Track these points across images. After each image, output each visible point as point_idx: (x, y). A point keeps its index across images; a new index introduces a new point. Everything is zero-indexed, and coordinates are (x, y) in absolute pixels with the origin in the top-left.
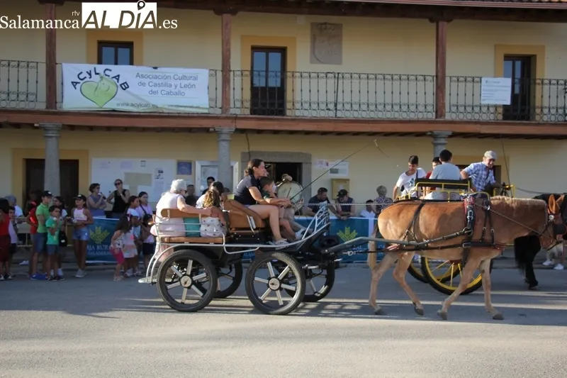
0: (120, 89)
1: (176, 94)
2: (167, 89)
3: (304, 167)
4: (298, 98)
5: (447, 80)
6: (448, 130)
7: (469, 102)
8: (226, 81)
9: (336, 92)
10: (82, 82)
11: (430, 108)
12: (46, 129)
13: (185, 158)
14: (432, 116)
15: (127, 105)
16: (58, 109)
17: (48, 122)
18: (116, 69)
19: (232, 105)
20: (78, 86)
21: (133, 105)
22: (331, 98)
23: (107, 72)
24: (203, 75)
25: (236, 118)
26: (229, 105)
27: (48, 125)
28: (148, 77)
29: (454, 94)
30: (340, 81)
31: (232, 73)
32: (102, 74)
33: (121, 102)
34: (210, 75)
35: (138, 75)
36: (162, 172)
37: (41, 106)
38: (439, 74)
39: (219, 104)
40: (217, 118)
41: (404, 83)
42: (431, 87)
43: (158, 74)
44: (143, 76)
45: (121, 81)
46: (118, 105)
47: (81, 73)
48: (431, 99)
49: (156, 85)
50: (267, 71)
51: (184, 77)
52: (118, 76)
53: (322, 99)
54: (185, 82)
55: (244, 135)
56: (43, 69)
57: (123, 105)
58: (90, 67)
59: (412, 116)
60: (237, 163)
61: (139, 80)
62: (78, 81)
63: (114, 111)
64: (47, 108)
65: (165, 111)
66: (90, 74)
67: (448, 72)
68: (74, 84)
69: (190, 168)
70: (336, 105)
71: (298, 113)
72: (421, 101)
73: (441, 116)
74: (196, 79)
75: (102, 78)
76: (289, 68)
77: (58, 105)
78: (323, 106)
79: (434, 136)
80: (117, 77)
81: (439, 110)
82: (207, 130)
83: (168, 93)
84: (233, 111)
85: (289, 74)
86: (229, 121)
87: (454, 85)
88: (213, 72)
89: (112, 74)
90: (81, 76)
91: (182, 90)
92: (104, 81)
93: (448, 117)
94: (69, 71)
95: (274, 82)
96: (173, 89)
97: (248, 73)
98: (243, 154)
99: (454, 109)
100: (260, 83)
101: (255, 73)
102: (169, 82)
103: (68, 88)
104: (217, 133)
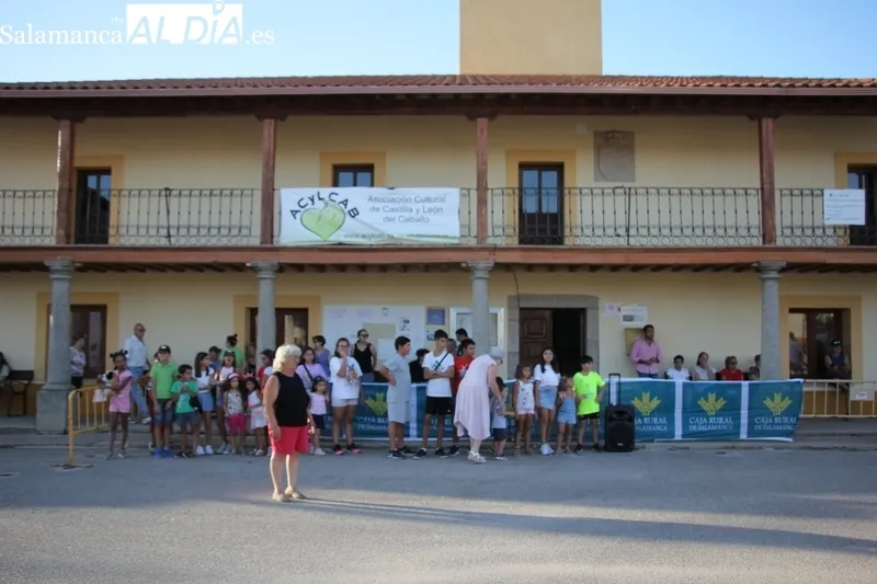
0: (348, 217)
1: (418, 220)
2: (407, 215)
3: (589, 314)
5: (777, 194)
6: (781, 260)
7: (807, 222)
8: (482, 202)
9: (628, 213)
10: (302, 210)
11: (755, 232)
12: (254, 269)
13: (437, 303)
14: (757, 242)
15: (357, 236)
16: (275, 244)
17: (265, 261)
18: (344, 192)
19: (490, 233)
20: (298, 215)
21: (364, 236)
22: (621, 220)
23: (333, 197)
24: (452, 195)
25: (495, 249)
26: (486, 232)
27: (261, 264)
28: (383, 200)
29: (787, 213)
30: (633, 199)
31: (489, 192)
32: (327, 199)
33: (349, 232)
34: (462, 196)
35: (370, 199)
36: (408, 322)
37: (256, 241)
38: (766, 180)
39: (474, 233)
40: (470, 249)
41: (719, 199)
42: (755, 203)
43: (394, 197)
44: (377, 200)
45: (350, 207)
46: (346, 236)
47: (302, 199)
48: (755, 220)
49: (392, 210)
50: (540, 188)
51: (428, 200)
52: (346, 201)
53: (609, 221)
54: (428, 205)
55: (510, 275)
56: (258, 195)
57: (351, 236)
59: (731, 242)
60: (503, 310)
61: (371, 204)
62: (298, 208)
63: (341, 244)
64: (262, 243)
65: (405, 243)
66: (312, 200)
67: (778, 184)
68: (294, 213)
69: (443, 316)
70: (628, 230)
71: (579, 242)
72: (742, 223)
73: (770, 242)
74: (443, 200)
75: (326, 204)
76: (567, 183)
77: (275, 239)
78: (610, 232)
79: (759, 269)
80: (345, 202)
81: (767, 232)
82: (455, 266)
83: (408, 220)
84: (491, 241)
85: (566, 191)
86: (486, 253)
87: (786, 200)
88: (465, 192)
89: (338, 199)
90: (302, 203)
91: (426, 215)
92: (329, 208)
93: (780, 242)
94: (288, 198)
95: (550, 206)
96: (414, 214)
98: (510, 298)
99: (787, 232)
100: (531, 207)
102: (409, 205)
103: (287, 218)
104: (468, 270)
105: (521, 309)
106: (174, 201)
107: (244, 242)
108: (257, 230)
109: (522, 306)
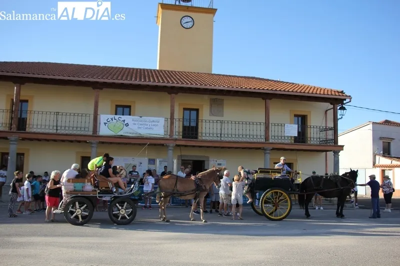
0: (125, 126)
1: (150, 129)
2: (146, 126)
3: (206, 163)
4: (204, 131)
5: (270, 125)
6: (271, 147)
7: (280, 135)
8: (172, 123)
9: (221, 129)
11: (263, 137)
12: (91, 143)
13: (152, 157)
14: (263, 140)
15: (128, 133)
16: (98, 135)
18: (123, 117)
19: (174, 134)
20: (107, 124)
21: (130, 133)
22: (219, 132)
23: (120, 119)
24: (162, 120)
25: (176, 140)
27: (92, 141)
28: (138, 121)
29: (273, 131)
30: (223, 124)
31: (175, 120)
32: (117, 119)
33: (125, 132)
34: (165, 121)
35: (133, 120)
36: (141, 163)
37: (91, 133)
38: (267, 122)
39: (169, 134)
40: (167, 139)
41: (251, 126)
42: (263, 127)
43: (142, 120)
44: (135, 121)
45: (126, 123)
47: (108, 119)
48: (263, 133)
49: (141, 124)
50: (190, 119)
51: (153, 121)
53: (215, 132)
54: (153, 123)
55: (179, 147)
56: (92, 117)
57: (126, 133)
58: (113, 116)
59: (255, 140)
60: (176, 160)
61: (133, 122)
62: (107, 122)
63: (122, 136)
64: (93, 134)
65: (144, 136)
66: (112, 119)
67: (271, 122)
68: (105, 124)
69: (154, 162)
70: (221, 135)
71: (204, 138)
72: (259, 134)
73: (267, 141)
74: (158, 122)
75: (117, 121)
76: (200, 118)
77: (97, 133)
78: (215, 135)
79: (264, 149)
80: (124, 121)
81: (267, 138)
82: (163, 145)
83: (146, 128)
84: (175, 137)
85: (200, 121)
86: (172, 141)
87: (273, 127)
88: (166, 119)
89: (122, 119)
91: (152, 127)
92: (118, 123)
93: (271, 141)
94: (103, 118)
95: (193, 124)
96: (148, 126)
97: (182, 120)
98: (178, 156)
99: (273, 138)
100: (187, 124)
101: (185, 120)
102: (146, 123)
103: (102, 125)
104: (167, 146)
105: (182, 160)
106: (60, 117)
107: (86, 133)
108: (91, 129)
109: (183, 159)
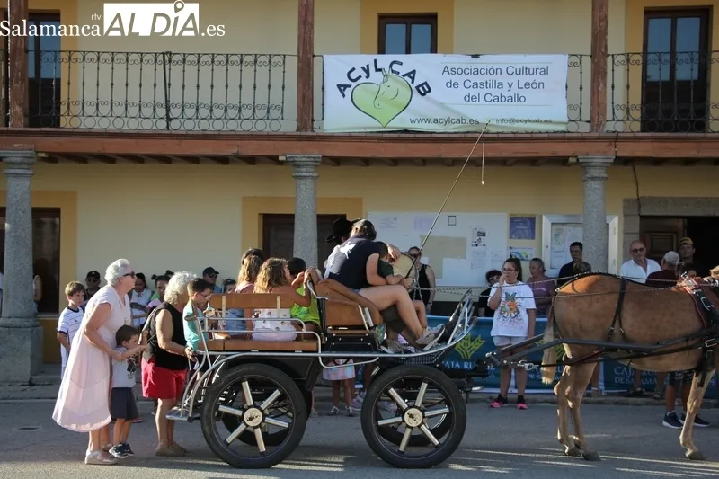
0: (416, 94)
1: (511, 99)
2: (496, 92)
8: (599, 74)
10: (354, 84)
12: (295, 164)
13: (524, 210)
15: (428, 121)
16: (317, 132)
17: (299, 153)
18: (409, 61)
19: (609, 116)
20: (348, 92)
21: (436, 121)
23: (395, 67)
24: (558, 65)
25: (616, 138)
26: (604, 115)
27: (300, 157)
28: (463, 72)
31: (609, 59)
32: (387, 69)
33: (419, 115)
34: (571, 65)
35: (446, 70)
36: (484, 235)
37: (290, 127)
39: (586, 116)
40: (582, 139)
43: (479, 67)
44: (454, 71)
45: (418, 81)
46: (412, 121)
47: (354, 69)
49: (476, 85)
50: (673, 53)
51: (525, 71)
52: (414, 72)
54: (524, 79)
55: (629, 169)
56: (293, 64)
57: (420, 121)
58: (368, 59)
60: (616, 219)
61: (448, 77)
62: (348, 82)
63: (406, 131)
64: (298, 129)
65: (492, 130)
66: (367, 71)
68: (342, 88)
69: (533, 228)
74: (545, 71)
75: (386, 76)
76: (716, 46)
77: (316, 124)
80: (412, 75)
82: (563, 161)
83: (498, 99)
84: (610, 127)
85: (714, 56)
86: (602, 146)
88: (576, 59)
89: (403, 70)
90: (353, 76)
91: (521, 93)
92: (390, 82)
94: (334, 67)
95: (687, 72)
96: (505, 91)
97: (639, 58)
98: (627, 201)
100: (659, 73)
101: (650, 57)
102: (498, 78)
103: (332, 93)
104: (581, 166)
105: (642, 217)
106: (176, 71)
107: (273, 127)
108: (292, 109)
109: (644, 213)
